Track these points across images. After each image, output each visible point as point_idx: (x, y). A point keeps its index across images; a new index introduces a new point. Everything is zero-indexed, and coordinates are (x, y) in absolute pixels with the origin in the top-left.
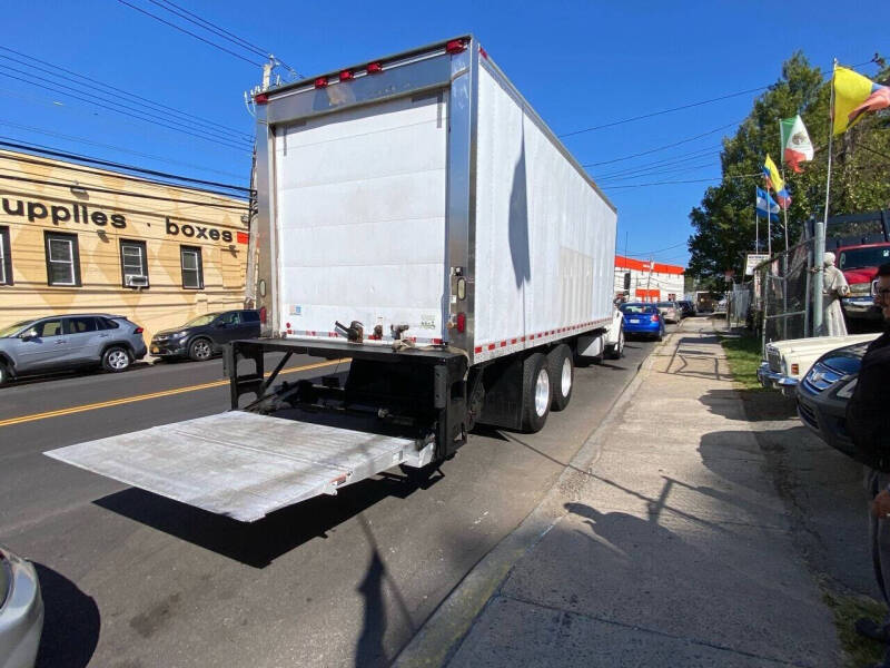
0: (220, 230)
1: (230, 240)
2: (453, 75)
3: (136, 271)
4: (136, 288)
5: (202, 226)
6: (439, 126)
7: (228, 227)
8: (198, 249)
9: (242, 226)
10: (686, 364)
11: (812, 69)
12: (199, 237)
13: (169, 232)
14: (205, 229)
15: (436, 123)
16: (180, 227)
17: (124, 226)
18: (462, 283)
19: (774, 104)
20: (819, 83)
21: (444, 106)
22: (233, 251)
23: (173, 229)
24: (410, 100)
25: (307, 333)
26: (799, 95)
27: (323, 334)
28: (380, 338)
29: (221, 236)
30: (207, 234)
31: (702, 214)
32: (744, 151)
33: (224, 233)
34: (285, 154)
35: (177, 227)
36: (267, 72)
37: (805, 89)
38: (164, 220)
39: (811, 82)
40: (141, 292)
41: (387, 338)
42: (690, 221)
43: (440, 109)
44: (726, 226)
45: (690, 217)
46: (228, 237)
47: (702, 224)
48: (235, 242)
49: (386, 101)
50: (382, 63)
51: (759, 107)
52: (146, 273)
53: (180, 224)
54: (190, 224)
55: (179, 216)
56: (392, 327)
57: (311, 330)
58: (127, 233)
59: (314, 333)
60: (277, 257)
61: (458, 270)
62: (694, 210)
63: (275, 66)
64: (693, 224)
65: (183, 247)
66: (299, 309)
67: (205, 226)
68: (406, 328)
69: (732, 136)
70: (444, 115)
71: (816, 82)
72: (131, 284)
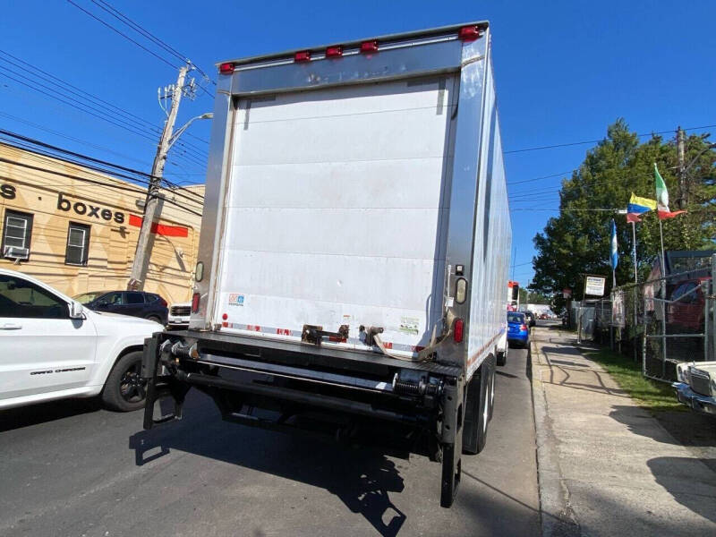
0: (113, 210)
1: (122, 221)
2: (464, 60)
3: (18, 243)
4: (14, 260)
5: (95, 205)
6: (439, 112)
7: (123, 209)
8: (88, 227)
9: (136, 209)
10: (568, 376)
11: (630, 133)
12: (90, 215)
13: (60, 207)
14: (98, 209)
15: (435, 110)
16: (72, 204)
17: (13, 196)
18: (462, 284)
19: (602, 156)
20: (636, 144)
21: (446, 93)
22: (123, 232)
23: (65, 205)
24: (406, 84)
25: (249, 328)
26: (621, 152)
27: (270, 330)
28: (344, 341)
29: (113, 217)
30: (99, 213)
31: (543, 240)
32: (579, 191)
33: (117, 214)
34: (246, 128)
35: (69, 204)
36: (183, 73)
37: (625, 149)
38: (57, 195)
39: (630, 143)
40: (20, 264)
41: (354, 340)
42: (534, 244)
43: (441, 96)
44: (565, 251)
45: (534, 241)
46: (120, 218)
47: (543, 248)
48: (126, 224)
49: (376, 83)
50: (380, 42)
51: (591, 157)
52: (28, 245)
53: (73, 201)
54: (83, 202)
55: (73, 194)
56: (362, 328)
57: (254, 324)
58: (13, 204)
59: (258, 329)
60: (221, 238)
61: (459, 269)
62: (538, 235)
63: (190, 70)
64: (536, 247)
65: (72, 224)
66: (241, 299)
67: (98, 205)
68: (381, 330)
69: (570, 178)
70: (446, 102)
71: (633, 143)
72: (10, 256)
